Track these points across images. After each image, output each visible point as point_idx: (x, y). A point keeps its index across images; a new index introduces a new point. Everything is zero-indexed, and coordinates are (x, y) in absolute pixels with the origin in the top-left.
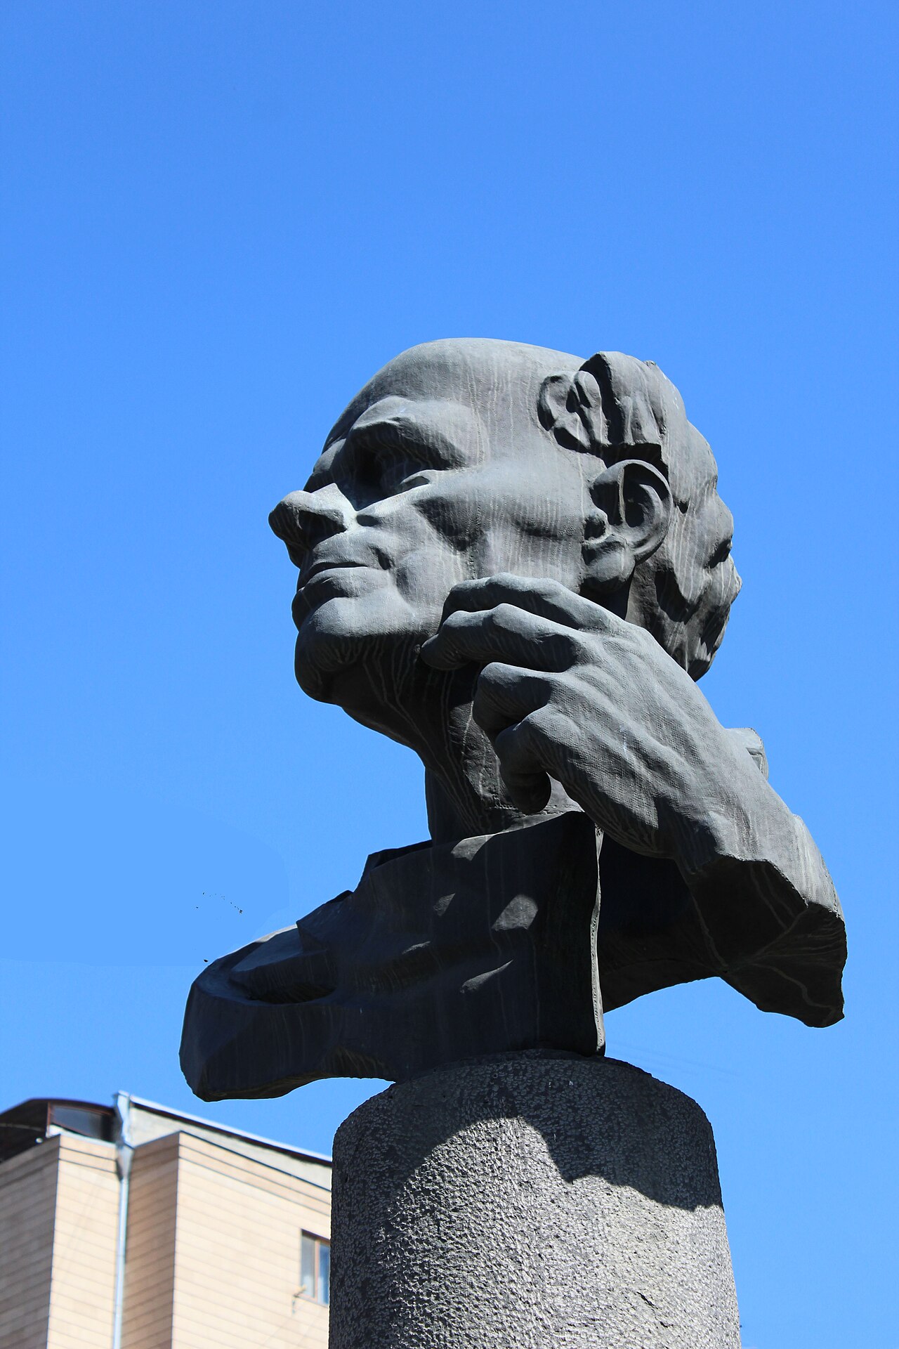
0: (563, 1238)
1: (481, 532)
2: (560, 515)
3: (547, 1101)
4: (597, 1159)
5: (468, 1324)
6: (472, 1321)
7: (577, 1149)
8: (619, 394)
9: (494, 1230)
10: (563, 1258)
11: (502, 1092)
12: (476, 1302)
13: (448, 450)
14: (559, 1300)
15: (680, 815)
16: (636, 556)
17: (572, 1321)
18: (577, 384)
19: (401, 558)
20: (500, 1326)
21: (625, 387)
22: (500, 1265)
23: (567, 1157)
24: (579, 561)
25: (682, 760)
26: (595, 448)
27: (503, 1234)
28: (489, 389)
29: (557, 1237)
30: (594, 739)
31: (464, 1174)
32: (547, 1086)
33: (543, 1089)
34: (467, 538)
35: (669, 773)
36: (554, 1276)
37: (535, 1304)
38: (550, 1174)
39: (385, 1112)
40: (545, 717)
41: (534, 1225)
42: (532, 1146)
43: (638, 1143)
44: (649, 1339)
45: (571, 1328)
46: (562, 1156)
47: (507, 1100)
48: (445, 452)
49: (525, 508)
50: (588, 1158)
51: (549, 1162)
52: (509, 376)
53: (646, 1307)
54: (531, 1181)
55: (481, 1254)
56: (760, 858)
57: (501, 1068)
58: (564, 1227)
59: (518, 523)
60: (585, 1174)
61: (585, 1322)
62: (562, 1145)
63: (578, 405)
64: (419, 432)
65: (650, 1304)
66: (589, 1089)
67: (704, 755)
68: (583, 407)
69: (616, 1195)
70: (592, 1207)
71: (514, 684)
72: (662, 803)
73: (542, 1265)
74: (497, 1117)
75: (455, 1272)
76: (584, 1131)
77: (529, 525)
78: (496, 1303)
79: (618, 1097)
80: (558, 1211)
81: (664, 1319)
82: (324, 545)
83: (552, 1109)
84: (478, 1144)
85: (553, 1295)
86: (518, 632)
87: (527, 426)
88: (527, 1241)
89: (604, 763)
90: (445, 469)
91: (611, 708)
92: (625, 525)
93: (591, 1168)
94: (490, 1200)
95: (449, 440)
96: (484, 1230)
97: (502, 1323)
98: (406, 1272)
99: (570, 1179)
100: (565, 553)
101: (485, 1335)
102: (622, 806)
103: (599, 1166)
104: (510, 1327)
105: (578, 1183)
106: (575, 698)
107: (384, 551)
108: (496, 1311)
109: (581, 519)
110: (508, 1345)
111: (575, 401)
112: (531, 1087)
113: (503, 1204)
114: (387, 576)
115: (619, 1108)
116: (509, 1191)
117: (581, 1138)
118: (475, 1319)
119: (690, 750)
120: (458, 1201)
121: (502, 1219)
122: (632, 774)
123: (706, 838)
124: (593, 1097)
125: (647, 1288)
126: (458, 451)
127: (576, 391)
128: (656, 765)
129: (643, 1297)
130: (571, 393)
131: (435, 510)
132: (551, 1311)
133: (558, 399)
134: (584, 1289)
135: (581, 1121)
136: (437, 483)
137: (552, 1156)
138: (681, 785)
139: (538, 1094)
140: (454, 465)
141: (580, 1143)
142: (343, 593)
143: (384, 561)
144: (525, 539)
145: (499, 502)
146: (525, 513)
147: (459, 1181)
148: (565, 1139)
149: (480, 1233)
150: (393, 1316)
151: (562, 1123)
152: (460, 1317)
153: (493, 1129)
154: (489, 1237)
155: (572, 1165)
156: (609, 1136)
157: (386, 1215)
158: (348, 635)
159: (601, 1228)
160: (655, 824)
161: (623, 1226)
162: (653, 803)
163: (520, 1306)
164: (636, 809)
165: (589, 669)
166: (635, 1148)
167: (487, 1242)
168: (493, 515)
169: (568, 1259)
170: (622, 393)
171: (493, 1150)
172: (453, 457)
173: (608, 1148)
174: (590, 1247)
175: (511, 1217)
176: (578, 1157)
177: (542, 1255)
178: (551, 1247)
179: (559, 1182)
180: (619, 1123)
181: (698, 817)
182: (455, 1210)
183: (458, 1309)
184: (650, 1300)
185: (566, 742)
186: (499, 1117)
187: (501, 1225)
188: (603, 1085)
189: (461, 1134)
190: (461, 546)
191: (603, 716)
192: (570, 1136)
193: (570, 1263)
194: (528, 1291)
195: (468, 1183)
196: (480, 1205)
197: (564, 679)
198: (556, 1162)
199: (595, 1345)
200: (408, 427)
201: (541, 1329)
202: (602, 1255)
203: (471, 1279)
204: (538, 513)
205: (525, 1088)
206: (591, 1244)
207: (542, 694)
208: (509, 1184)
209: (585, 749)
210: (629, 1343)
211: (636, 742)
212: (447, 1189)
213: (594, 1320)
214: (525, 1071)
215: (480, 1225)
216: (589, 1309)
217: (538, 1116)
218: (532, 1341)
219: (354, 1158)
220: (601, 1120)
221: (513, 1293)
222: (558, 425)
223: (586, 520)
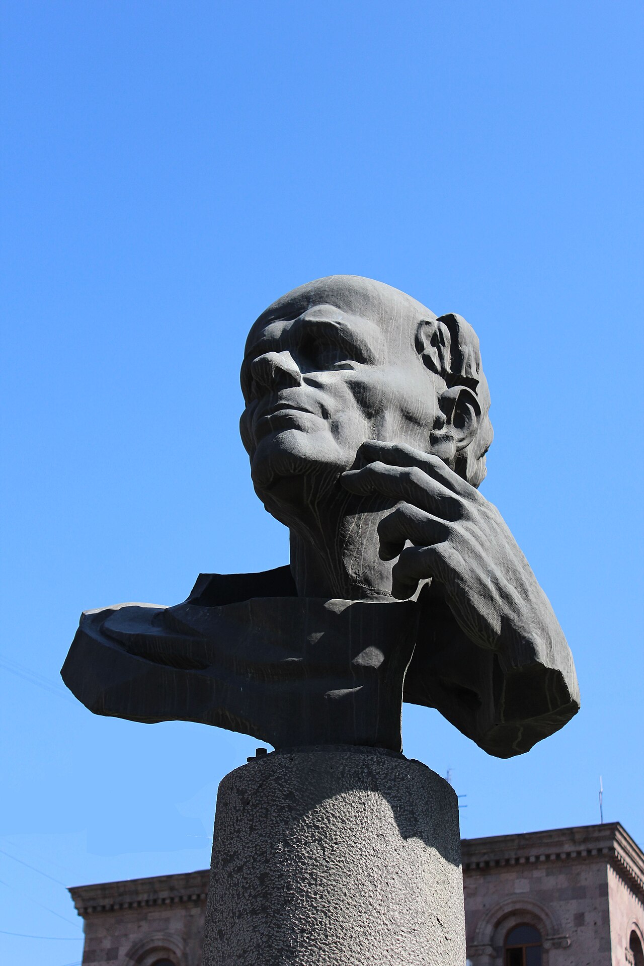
0: (400, 875)
1: (382, 410)
2: (424, 411)
3: (395, 785)
4: (420, 827)
5: (341, 919)
6: (344, 917)
7: (410, 819)
8: (461, 343)
9: (361, 862)
10: (400, 888)
11: (370, 773)
12: (348, 906)
13: (367, 352)
14: (397, 915)
15: (515, 631)
16: (458, 447)
17: (403, 929)
18: (440, 330)
19: (335, 414)
20: (362, 924)
21: (465, 340)
22: (364, 885)
23: (405, 824)
24: (427, 441)
25: (519, 596)
26: (443, 373)
27: (366, 866)
28: (391, 319)
29: (397, 873)
30: (472, 571)
31: (343, 822)
32: (395, 776)
33: (393, 777)
34: (373, 412)
35: (512, 603)
36: (394, 898)
37: (384, 914)
38: (395, 832)
39: (287, 768)
40: (444, 548)
41: (385, 863)
42: (385, 812)
43: (439, 821)
44: (440, 946)
45: (402, 933)
46: (402, 822)
47: (372, 780)
48: (366, 353)
49: (408, 402)
50: (415, 826)
51: (395, 824)
52: (402, 313)
53: (439, 926)
54: (384, 835)
55: (352, 876)
56: (556, 668)
57: (369, 758)
58: (401, 868)
59: (402, 410)
60: (414, 835)
61: (410, 931)
62: (402, 815)
63: (438, 344)
64: (352, 336)
65: (441, 924)
66: (418, 782)
67: (531, 596)
68: (440, 345)
69: (428, 852)
70: (416, 858)
71: (423, 522)
72: (505, 621)
73: (388, 889)
74: (366, 789)
75: (334, 883)
76: (414, 808)
77: (408, 413)
78: (360, 909)
79: (432, 790)
80: (398, 857)
81: (447, 935)
82: (286, 392)
83: (397, 791)
84: (353, 804)
85: (394, 911)
86: (425, 488)
87: (408, 348)
88: (380, 873)
89: (477, 588)
90: (363, 363)
91: (483, 554)
92: (452, 425)
93: (416, 833)
94: (359, 842)
95: (369, 346)
96: (355, 860)
97: (363, 922)
98: (298, 875)
99: (405, 838)
100: (421, 436)
101: (352, 928)
102: (483, 616)
103: (421, 832)
104: (368, 926)
105: (409, 840)
106: (463, 541)
107: (326, 407)
108: (360, 914)
109: (433, 416)
110: (366, 937)
111: (436, 340)
112: (387, 774)
113: (367, 846)
114: (324, 424)
115: (432, 798)
116: (371, 838)
117: (412, 812)
118: (347, 917)
119: (524, 592)
120: (338, 838)
121: (366, 856)
122: (492, 599)
123: (529, 649)
124: (420, 788)
125: (440, 914)
126: (373, 354)
127: (438, 334)
128: (506, 596)
129: (438, 919)
130: (435, 334)
131: (358, 389)
132: (392, 920)
133: (427, 336)
134: (411, 910)
135: (413, 802)
136: (359, 372)
137: (396, 821)
138: (518, 613)
139: (390, 780)
140: (369, 362)
141: (412, 816)
142: (299, 428)
143: (325, 414)
144: (404, 421)
145: (395, 395)
146: (407, 405)
147: (340, 825)
148: (404, 811)
149: (352, 862)
150: (287, 902)
151: (402, 801)
152: (337, 913)
153: (363, 797)
154: (358, 866)
155: (407, 829)
156: (426, 814)
157: (284, 835)
158: (303, 457)
159: (420, 872)
160: (499, 632)
161: (431, 873)
162: (500, 619)
163: (374, 913)
164: (490, 621)
165: (469, 524)
166: (438, 824)
167: (356, 869)
168: (391, 401)
169: (402, 889)
170: (463, 343)
171: (363, 810)
172: (370, 357)
173: (426, 822)
174: (415, 883)
175: (372, 855)
176: (410, 824)
177: (389, 884)
178: (393, 879)
179: (400, 838)
180: (431, 807)
181: (526, 635)
182: (336, 843)
183: (336, 908)
184: (441, 922)
185: (457, 568)
186: (367, 790)
187: (365, 859)
188: (425, 781)
189: (342, 795)
190: (369, 416)
191: (478, 557)
192: (407, 810)
193: (404, 892)
194: (379, 905)
195: (346, 828)
196: (353, 844)
197: (456, 526)
198: (398, 826)
199: (414, 946)
200: (345, 331)
201: (386, 931)
202: (421, 889)
203: (345, 890)
204: (413, 408)
205: (383, 774)
206: (415, 882)
207: (445, 534)
208: (371, 834)
209: (466, 575)
210: (431, 948)
211: (496, 579)
212: (332, 829)
213: (415, 930)
214: (384, 763)
215: (352, 856)
216: (412, 923)
217: (389, 794)
218: (381, 937)
219: (257, 791)
220: (423, 803)
221: (371, 905)
222: (425, 352)
223: (436, 418)
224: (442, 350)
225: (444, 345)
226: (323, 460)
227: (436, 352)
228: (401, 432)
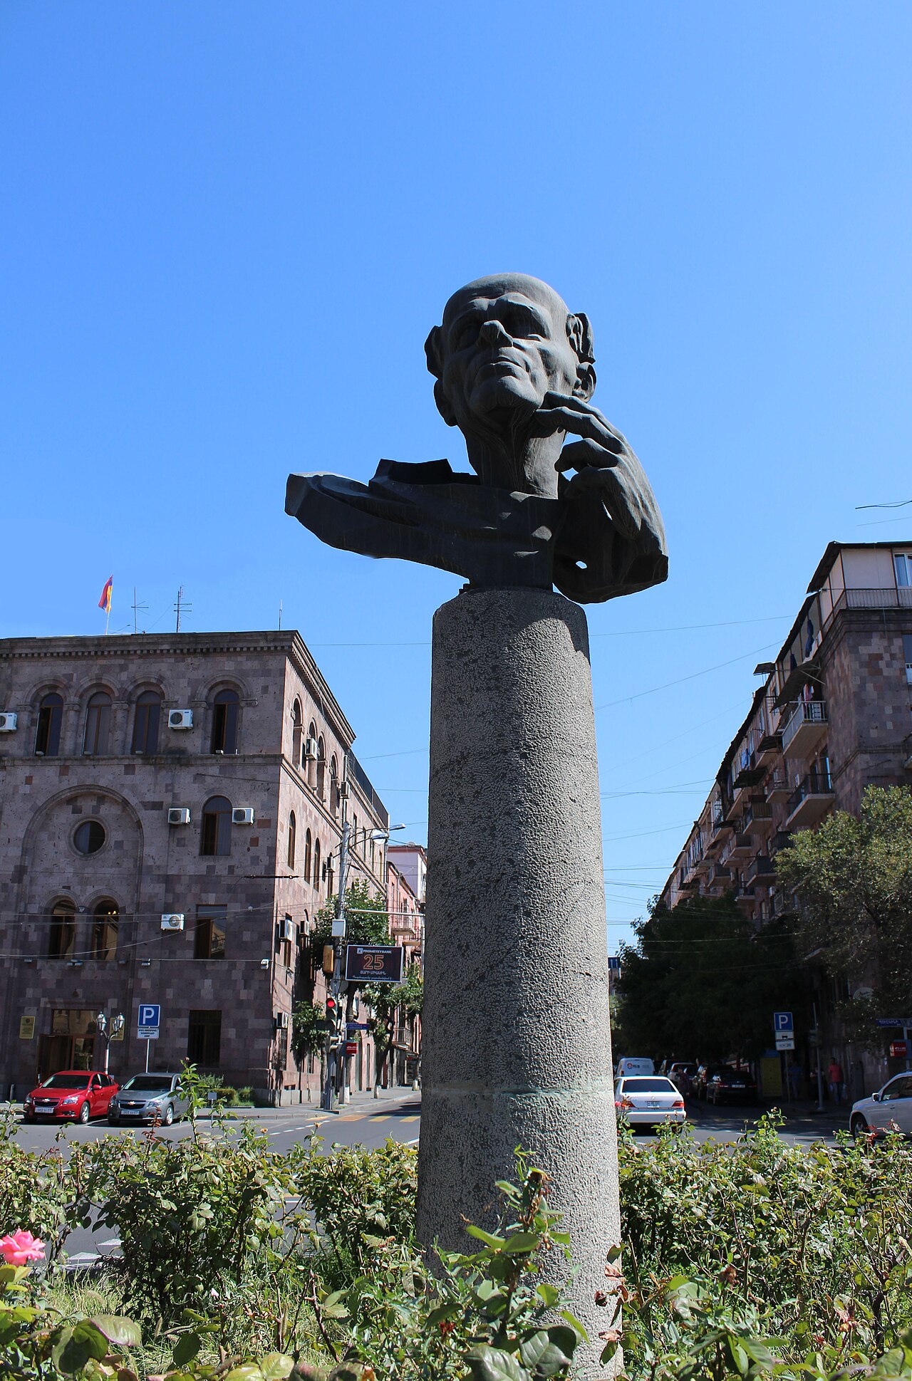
1: (555, 371)
2: (571, 376)
3: (570, 617)
5: (548, 698)
7: (577, 639)
9: (556, 663)
11: (558, 608)
12: (551, 690)
15: (649, 529)
18: (578, 322)
19: (533, 371)
20: (560, 702)
21: (590, 331)
22: (559, 678)
23: (575, 642)
25: (651, 507)
27: (559, 666)
28: (556, 311)
30: (630, 488)
31: (545, 637)
33: (569, 612)
34: (551, 372)
35: (646, 510)
37: (569, 696)
38: (572, 647)
39: (507, 600)
40: (615, 470)
41: (569, 665)
42: (568, 634)
45: (579, 709)
47: (559, 613)
48: (546, 331)
49: (564, 368)
50: (580, 644)
52: (560, 308)
54: (567, 648)
55: (552, 671)
58: (576, 669)
59: (563, 373)
60: (580, 649)
62: (574, 636)
63: (577, 331)
66: (580, 616)
67: (656, 509)
68: (578, 333)
69: (585, 660)
70: (581, 663)
71: (600, 451)
72: (644, 522)
73: (571, 682)
74: (555, 618)
75: (542, 675)
76: (579, 632)
78: (558, 692)
80: (574, 662)
82: (504, 349)
83: (571, 621)
84: (550, 627)
87: (563, 332)
88: (567, 671)
89: (631, 499)
90: (545, 338)
94: (555, 651)
96: (553, 662)
97: (560, 700)
98: (520, 667)
99: (575, 650)
101: (555, 704)
102: (633, 519)
104: (563, 703)
105: (578, 652)
106: (625, 468)
108: (558, 695)
109: (575, 380)
110: (562, 710)
111: (576, 329)
112: (566, 610)
113: (559, 654)
114: (527, 375)
116: (560, 649)
117: (578, 635)
118: (551, 697)
120: (543, 647)
121: (559, 660)
122: (638, 507)
123: (655, 542)
124: (581, 620)
126: (550, 333)
127: (577, 325)
128: (645, 506)
130: (575, 325)
131: (545, 354)
132: (573, 700)
133: (572, 325)
135: (578, 629)
136: (543, 343)
137: (572, 640)
138: (651, 518)
139: (568, 614)
141: (578, 637)
142: (514, 376)
143: (528, 369)
144: (563, 379)
145: (563, 362)
146: (566, 370)
147: (543, 639)
150: (513, 685)
151: (574, 627)
152: (545, 694)
153: (555, 623)
155: (577, 645)
157: (509, 642)
160: (639, 529)
161: (587, 673)
162: (641, 520)
163: (565, 695)
164: (636, 522)
165: (625, 457)
167: (554, 667)
168: (558, 366)
170: (589, 333)
171: (555, 631)
172: (548, 334)
174: (582, 679)
175: (562, 660)
176: (578, 642)
179: (573, 650)
180: (585, 633)
182: (542, 651)
183: (545, 691)
185: (622, 484)
186: (557, 619)
187: (559, 662)
191: (632, 479)
192: (576, 634)
194: (567, 690)
195: (547, 641)
196: (552, 652)
197: (619, 456)
198: (573, 644)
199: (584, 717)
200: (536, 314)
201: (571, 706)
202: (584, 683)
203: (549, 680)
204: (567, 373)
205: (564, 610)
207: (615, 462)
208: (560, 647)
209: (627, 490)
210: (589, 718)
211: (640, 494)
212: (538, 641)
214: (564, 603)
215: (551, 659)
217: (568, 622)
218: (569, 710)
219: (485, 612)
221: (563, 690)
222: (571, 336)
224: (579, 337)
225: (580, 334)
226: (528, 399)
227: (576, 338)
228: (562, 385)
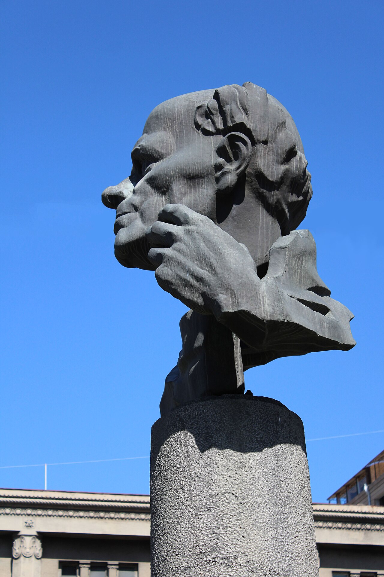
0: (200, 476)
1: (170, 185)
2: (201, 167)
3: (195, 421)
4: (214, 440)
5: (168, 517)
6: (169, 516)
7: (206, 438)
8: (224, 106)
9: (176, 478)
10: (199, 485)
11: (180, 420)
12: (170, 508)
13: (157, 153)
14: (197, 503)
15: (209, 298)
16: (237, 174)
17: (202, 510)
18: (207, 106)
19: (141, 205)
20: (177, 517)
21: (226, 102)
22: (177, 492)
23: (203, 442)
24: (214, 183)
25: (210, 275)
26: (218, 132)
27: (179, 479)
28: (174, 121)
29: (198, 476)
30: (177, 275)
31: (168, 456)
32: (195, 415)
33: (194, 416)
34: (165, 189)
35: (204, 282)
36: (196, 493)
37: (188, 506)
38: (196, 451)
40: (160, 270)
41: (189, 473)
42: (190, 441)
43: (233, 430)
44: (234, 511)
45: (201, 513)
46: (200, 442)
47: (181, 424)
48: (156, 155)
49: (186, 169)
50: (210, 441)
51: (196, 446)
52: (182, 112)
53: (234, 498)
54: (189, 455)
55: (172, 488)
56: (240, 309)
57: (180, 410)
58: (200, 472)
59: (184, 177)
60: (209, 448)
61: (207, 509)
62: (200, 438)
63: (209, 115)
64: (146, 150)
65: (236, 496)
66: (212, 412)
67: (218, 270)
68: (211, 116)
69: (222, 454)
70: (212, 461)
72: (204, 295)
73: (192, 489)
74: (178, 431)
75: (165, 497)
76: (209, 430)
77: (189, 176)
78: (176, 507)
79: (224, 412)
80: (198, 465)
81: (242, 501)
82: (118, 207)
83: (197, 424)
84: (172, 444)
85: (195, 501)
86: (159, 233)
87: (190, 131)
88: (187, 480)
89: (181, 284)
90: (158, 162)
91: (182, 259)
92: (234, 161)
93: (212, 445)
94: (175, 466)
95: (157, 149)
96: (173, 478)
97: (177, 515)
99: (203, 451)
100: (208, 182)
101: (172, 521)
102: (190, 300)
103: (215, 443)
104: (180, 516)
105: (206, 452)
106: (171, 259)
107: (135, 205)
108: (176, 511)
109: (212, 166)
110: (179, 524)
111: (208, 114)
112: (190, 416)
113: (179, 466)
114: (137, 215)
115: (225, 417)
116: (181, 461)
117: (208, 433)
118: (170, 515)
120: (166, 468)
121: (178, 473)
122: (192, 286)
123: (218, 306)
124: (213, 415)
125: (234, 490)
126: (161, 152)
128: (200, 279)
129: (233, 494)
130: (206, 111)
131: (152, 181)
132: (194, 507)
133: (202, 115)
134: (207, 496)
135: (208, 426)
136: (153, 169)
137: (197, 444)
138: (209, 286)
139: (192, 419)
140: (160, 159)
141: (208, 435)
142: (122, 226)
143: (136, 209)
144: (189, 182)
145: (175, 170)
146: (186, 171)
147: (167, 459)
148: (202, 435)
149: (172, 480)
151: (201, 428)
152: (166, 514)
153: (177, 436)
154: (174, 481)
155: (204, 446)
156: (220, 429)
158: (122, 244)
159: (214, 469)
160: (203, 304)
161: (224, 466)
162: (201, 295)
163: (184, 507)
164: (195, 300)
165: (177, 244)
166: (231, 432)
167: (174, 483)
168: (173, 176)
169: (201, 485)
170: (225, 104)
171: (177, 445)
172: (159, 155)
173: (219, 435)
174: (210, 478)
175: (181, 471)
176: (207, 441)
177: (192, 485)
178: (195, 481)
179: (199, 453)
180: (224, 423)
181: (215, 298)
182: (166, 472)
183: (165, 512)
184: (236, 494)
185: (167, 279)
186: (179, 431)
187: (178, 475)
188: (218, 409)
189: (167, 440)
190: (164, 193)
191: (180, 264)
192: (204, 433)
193: (202, 486)
194: (186, 500)
195: (169, 460)
196: (172, 468)
197: (167, 251)
198: (198, 446)
199: (210, 518)
200: (142, 148)
201: (190, 515)
202: (215, 480)
203: (169, 499)
204: (193, 170)
205: (188, 417)
206: (210, 477)
208: (181, 458)
209: (174, 280)
210: (225, 514)
211: (192, 272)
212: (164, 463)
213: (210, 508)
214: (188, 410)
215: (172, 476)
216: (208, 504)
217: (192, 428)
218: (187, 521)
220: (216, 424)
221: (181, 503)
222: (202, 127)
223: (214, 165)
224: (213, 118)
225: (213, 114)
226: (133, 239)
227: (209, 122)
228: (190, 189)
